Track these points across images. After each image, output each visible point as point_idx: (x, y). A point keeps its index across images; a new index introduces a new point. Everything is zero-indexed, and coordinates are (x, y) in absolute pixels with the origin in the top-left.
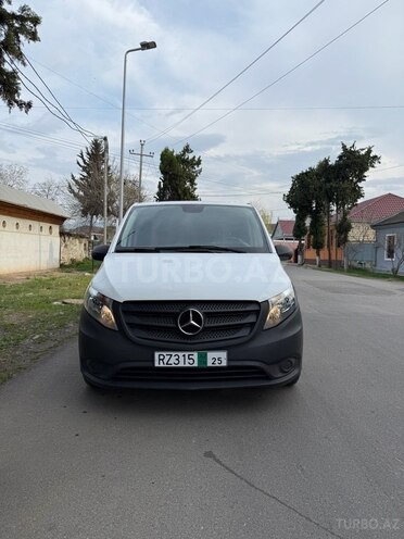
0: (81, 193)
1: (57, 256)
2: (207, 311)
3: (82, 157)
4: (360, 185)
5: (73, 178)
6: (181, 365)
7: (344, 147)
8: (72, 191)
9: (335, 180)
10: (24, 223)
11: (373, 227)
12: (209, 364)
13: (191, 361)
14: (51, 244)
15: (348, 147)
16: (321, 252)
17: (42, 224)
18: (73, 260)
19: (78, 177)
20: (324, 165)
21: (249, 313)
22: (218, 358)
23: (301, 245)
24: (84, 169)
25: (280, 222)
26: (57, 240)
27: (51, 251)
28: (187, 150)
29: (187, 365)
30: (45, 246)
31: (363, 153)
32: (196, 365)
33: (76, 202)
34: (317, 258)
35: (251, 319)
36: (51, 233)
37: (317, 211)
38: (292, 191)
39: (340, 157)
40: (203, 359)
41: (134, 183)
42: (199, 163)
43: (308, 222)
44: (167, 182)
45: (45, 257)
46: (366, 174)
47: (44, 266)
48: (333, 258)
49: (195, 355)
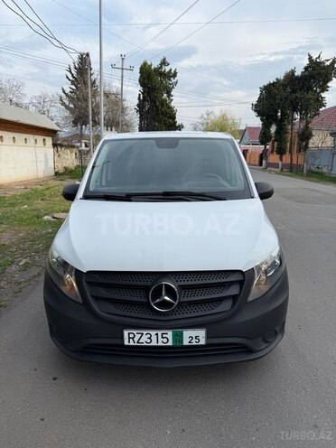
0: (71, 106)
1: (52, 165)
2: (182, 283)
3: (70, 72)
4: (323, 95)
5: (64, 92)
6: (154, 343)
7: (310, 58)
8: (63, 104)
9: (300, 90)
10: (20, 137)
11: (331, 134)
12: (186, 342)
13: (165, 340)
14: (46, 155)
15: (314, 58)
16: (284, 157)
17: (36, 137)
18: (66, 168)
19: (68, 91)
20: (290, 76)
21: (231, 283)
22: (195, 336)
23: (265, 150)
24: (73, 83)
25: (248, 129)
26: (51, 150)
27: (46, 161)
28: (164, 63)
29: (160, 344)
30: (41, 157)
31: (328, 63)
32: (170, 343)
33: (67, 113)
34: (280, 163)
35: (234, 290)
36: (45, 145)
37: (282, 120)
38: (260, 100)
39: (306, 68)
40: (178, 337)
41: (116, 95)
42: (175, 75)
43: (273, 129)
44: (146, 94)
45: (41, 166)
46: (329, 84)
47: (41, 175)
48: (295, 162)
49: (170, 334)
